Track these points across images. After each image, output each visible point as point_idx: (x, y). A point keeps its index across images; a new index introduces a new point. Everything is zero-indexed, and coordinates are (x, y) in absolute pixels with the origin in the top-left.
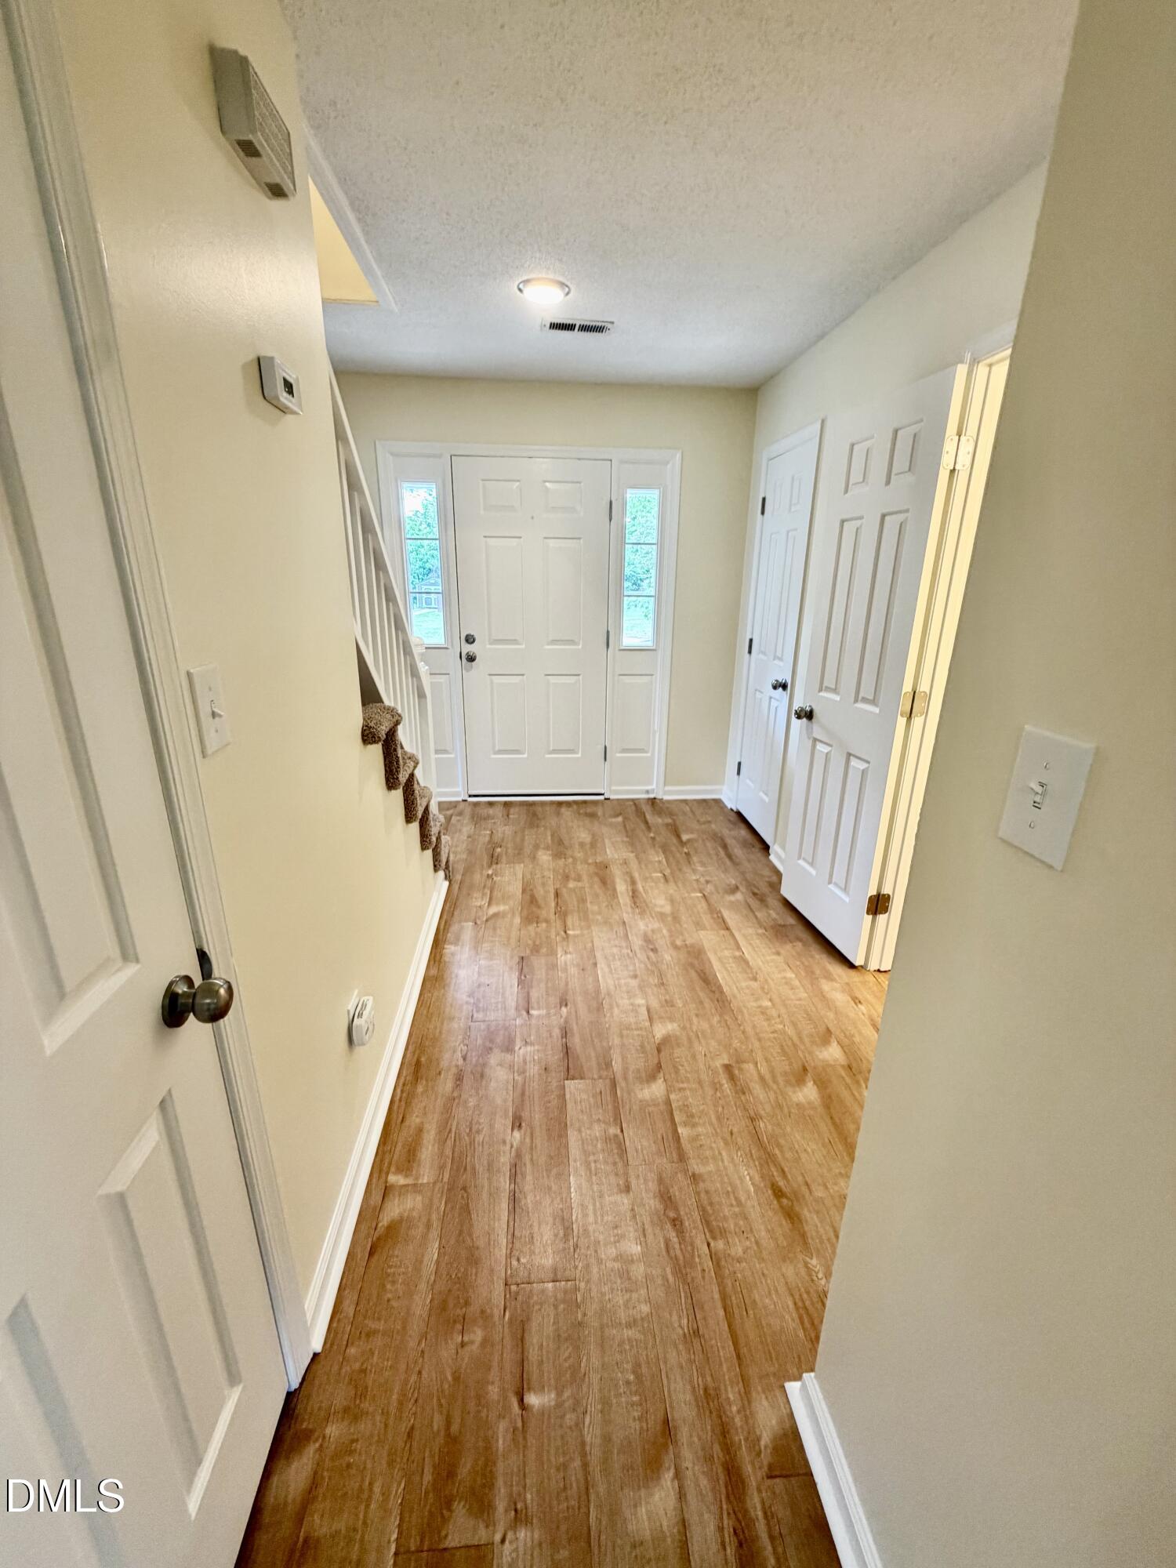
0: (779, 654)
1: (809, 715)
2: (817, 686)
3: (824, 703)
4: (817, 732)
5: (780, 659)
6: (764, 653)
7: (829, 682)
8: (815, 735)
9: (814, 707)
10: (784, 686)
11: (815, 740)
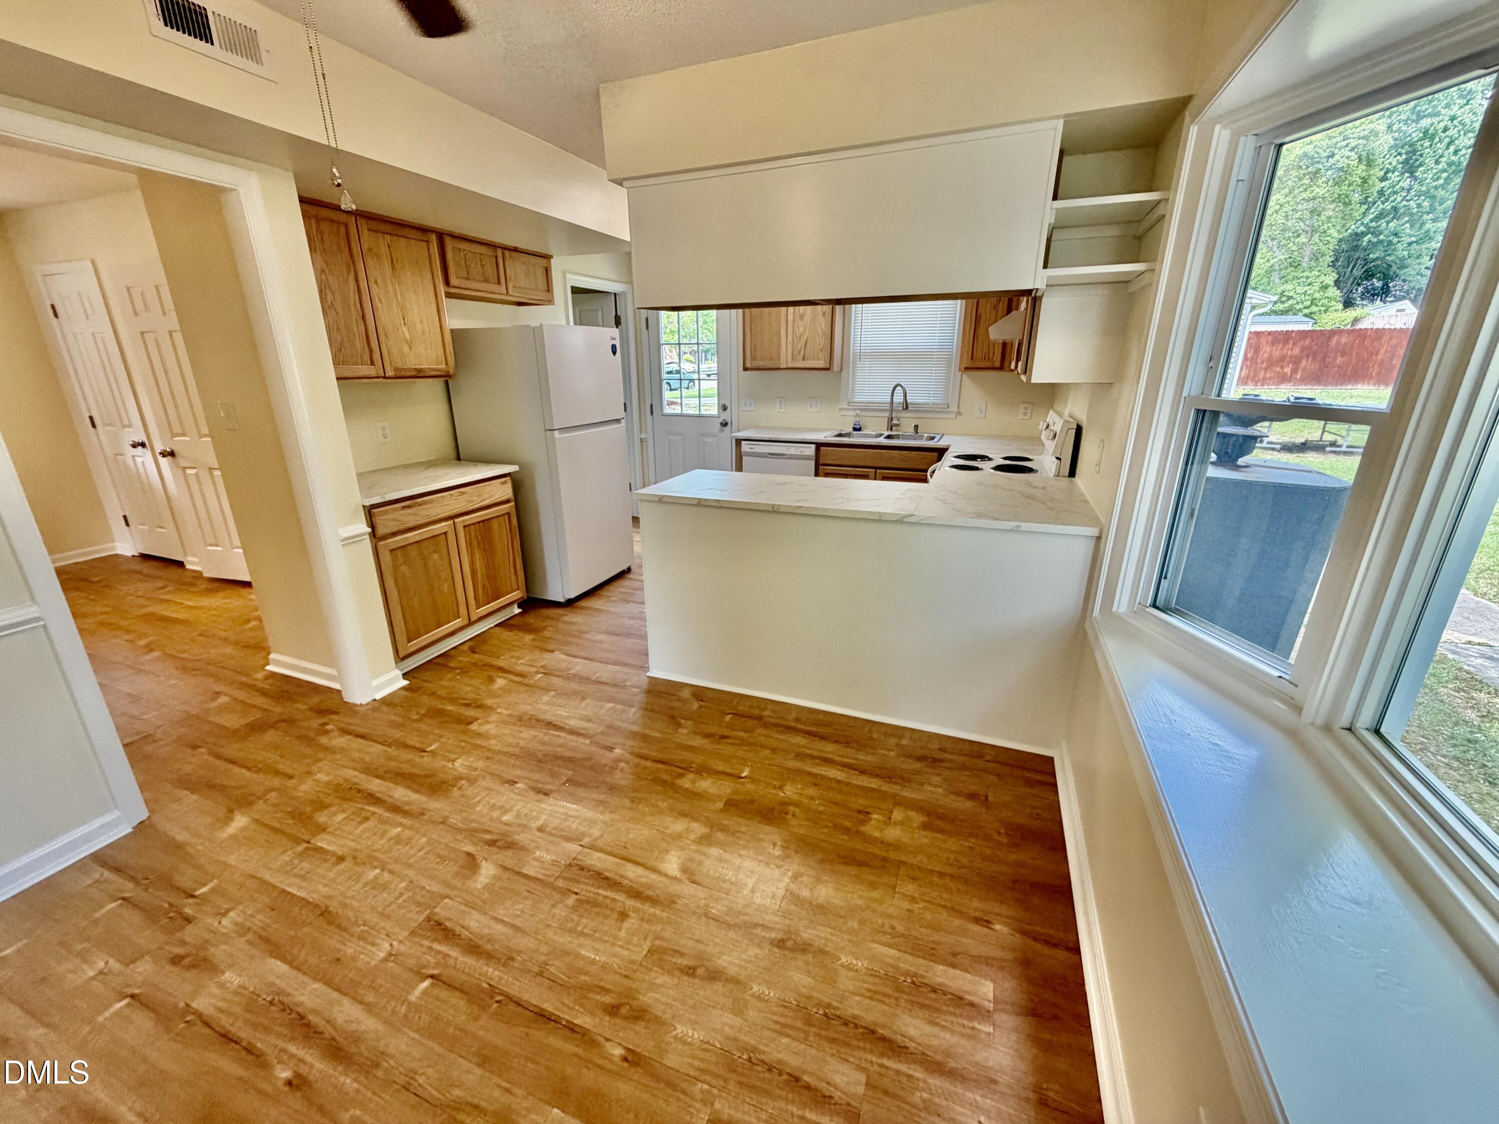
0: (126, 422)
1: (172, 454)
2: (169, 435)
3: (176, 444)
4: (183, 463)
5: (130, 426)
6: (109, 425)
7: (177, 429)
8: (183, 465)
9: (173, 448)
10: (143, 445)
11: (184, 468)
